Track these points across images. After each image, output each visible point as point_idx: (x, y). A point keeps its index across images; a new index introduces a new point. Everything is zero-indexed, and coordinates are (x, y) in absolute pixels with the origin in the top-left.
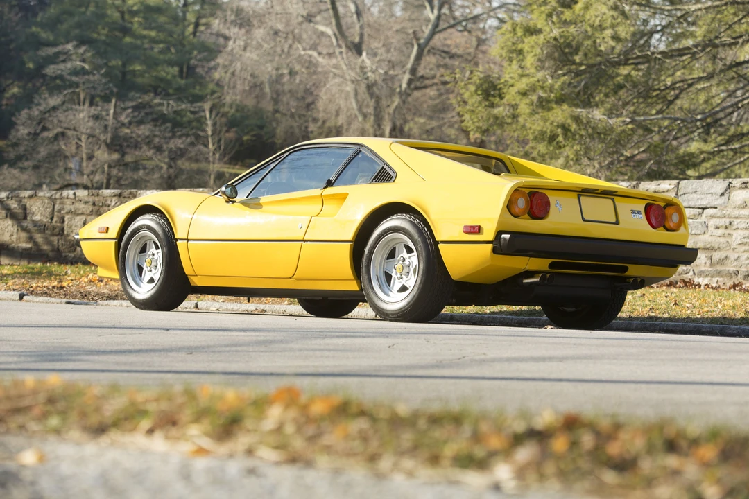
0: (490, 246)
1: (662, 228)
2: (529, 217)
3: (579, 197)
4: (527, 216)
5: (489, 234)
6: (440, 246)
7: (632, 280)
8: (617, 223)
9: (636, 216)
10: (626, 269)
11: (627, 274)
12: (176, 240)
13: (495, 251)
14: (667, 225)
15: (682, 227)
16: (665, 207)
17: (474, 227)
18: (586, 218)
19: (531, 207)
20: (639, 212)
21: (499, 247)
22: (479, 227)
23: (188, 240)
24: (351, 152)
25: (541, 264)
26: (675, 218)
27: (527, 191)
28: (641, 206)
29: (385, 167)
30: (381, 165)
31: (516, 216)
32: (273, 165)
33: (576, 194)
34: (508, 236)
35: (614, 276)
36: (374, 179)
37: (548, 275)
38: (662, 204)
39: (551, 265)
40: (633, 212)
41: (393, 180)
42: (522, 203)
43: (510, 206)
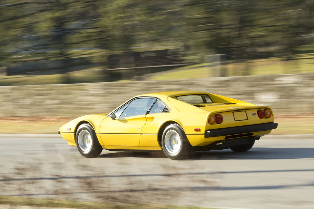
0: (204, 135)
1: (264, 118)
2: (216, 123)
3: (233, 113)
4: (215, 123)
5: (203, 131)
6: (187, 135)
7: (255, 137)
8: (247, 119)
9: (254, 116)
10: (253, 134)
11: (253, 135)
12: (96, 133)
13: (206, 137)
14: (266, 116)
15: (272, 116)
16: (264, 110)
17: (198, 129)
18: (236, 120)
19: (216, 120)
20: (255, 114)
21: (206, 135)
22: (199, 129)
23: (100, 133)
24: (154, 100)
25: (222, 138)
26: (269, 114)
27: (214, 115)
28: (256, 112)
29: (166, 107)
30: (165, 106)
31: (211, 124)
32: (127, 105)
33: (232, 112)
34: (209, 132)
35: (248, 137)
36: (163, 111)
37: (225, 142)
38: (263, 110)
39: (226, 138)
40: (253, 114)
41: (169, 112)
42: (213, 119)
43: (209, 121)
